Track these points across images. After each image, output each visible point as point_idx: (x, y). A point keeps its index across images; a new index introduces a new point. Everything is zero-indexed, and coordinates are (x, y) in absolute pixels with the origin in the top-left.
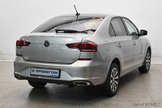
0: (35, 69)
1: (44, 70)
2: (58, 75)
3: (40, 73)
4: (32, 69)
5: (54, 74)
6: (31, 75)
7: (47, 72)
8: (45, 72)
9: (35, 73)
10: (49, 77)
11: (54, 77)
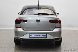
0: (32, 34)
1: (38, 34)
2: (46, 36)
3: (35, 36)
4: (30, 34)
5: (43, 36)
6: (30, 38)
7: (40, 35)
8: (38, 35)
9: (32, 36)
10: (41, 38)
11: (44, 38)
